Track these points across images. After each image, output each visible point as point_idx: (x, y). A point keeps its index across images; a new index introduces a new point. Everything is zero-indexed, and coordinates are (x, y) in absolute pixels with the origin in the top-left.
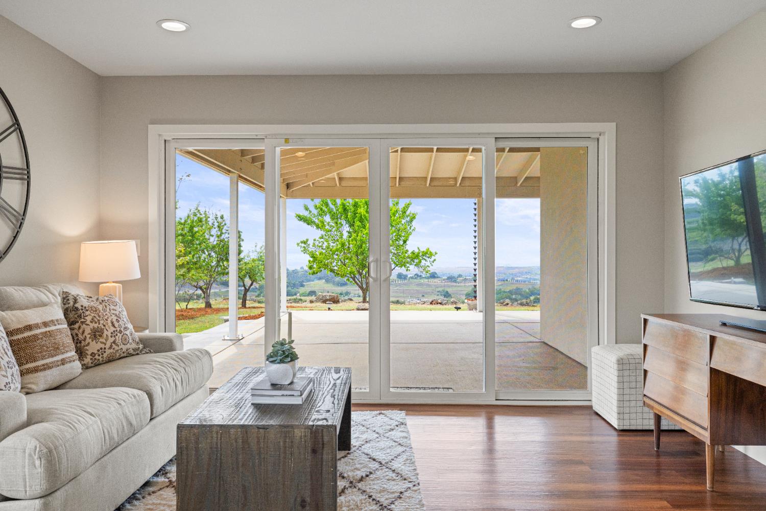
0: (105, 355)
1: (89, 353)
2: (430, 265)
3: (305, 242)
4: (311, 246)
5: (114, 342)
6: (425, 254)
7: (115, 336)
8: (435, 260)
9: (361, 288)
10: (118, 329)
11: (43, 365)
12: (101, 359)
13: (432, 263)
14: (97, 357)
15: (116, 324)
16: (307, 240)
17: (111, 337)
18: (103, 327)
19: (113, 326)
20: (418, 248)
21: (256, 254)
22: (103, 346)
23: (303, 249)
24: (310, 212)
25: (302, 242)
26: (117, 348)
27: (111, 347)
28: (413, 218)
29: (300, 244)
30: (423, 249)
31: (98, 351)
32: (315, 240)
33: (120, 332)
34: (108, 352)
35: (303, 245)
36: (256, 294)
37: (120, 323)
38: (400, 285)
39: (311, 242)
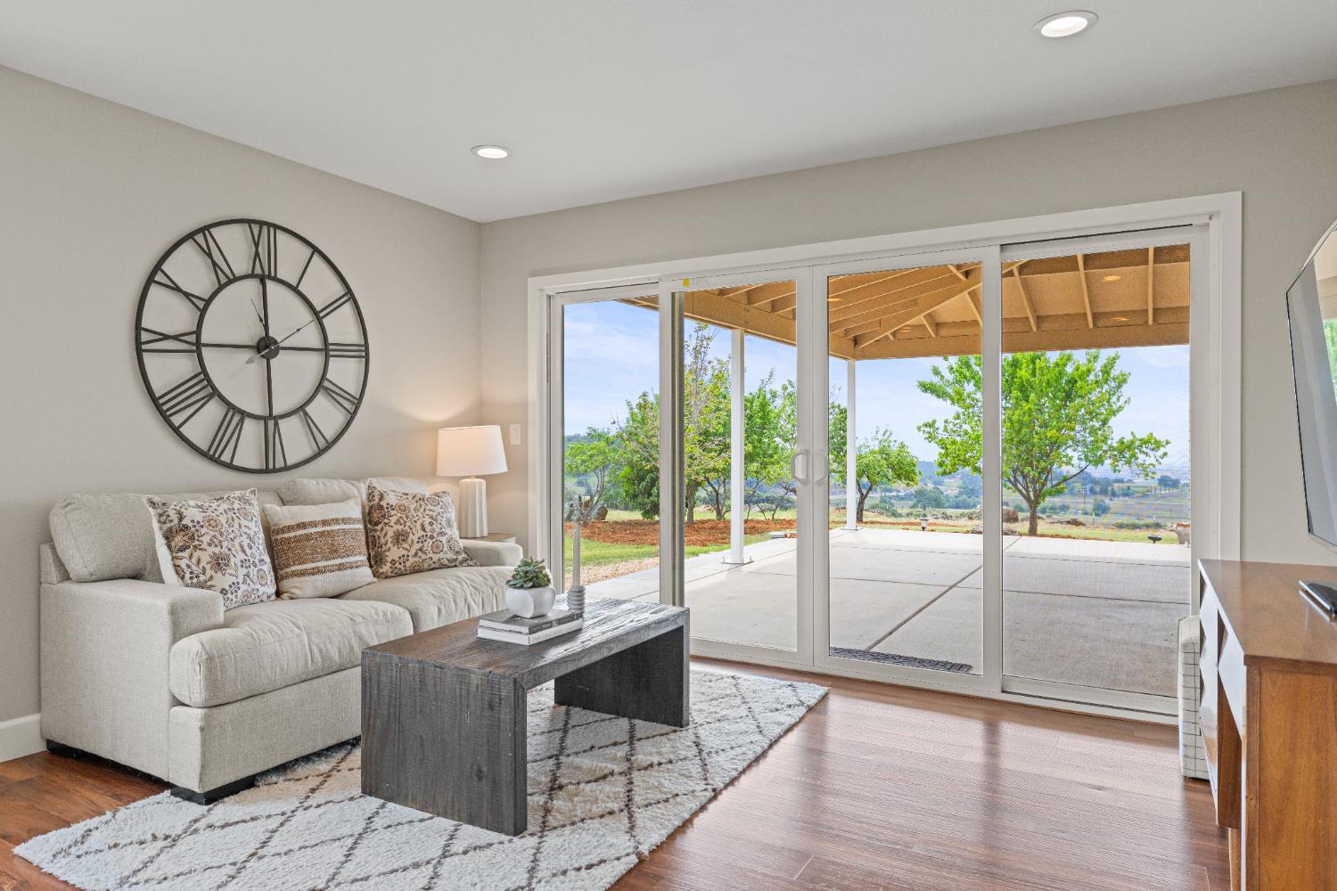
0: (408, 564)
1: (389, 559)
2: (1155, 463)
3: (931, 425)
4: (941, 431)
5: (421, 550)
6: (1144, 442)
7: (422, 542)
8: (1165, 454)
9: (1027, 498)
10: (429, 534)
11: (313, 569)
12: (403, 569)
13: (1160, 460)
14: (397, 565)
15: (428, 528)
16: (934, 422)
17: (418, 542)
18: (409, 530)
19: (424, 530)
20: (1132, 433)
21: (877, 443)
22: (405, 553)
23: (927, 436)
24: (942, 377)
25: (926, 425)
26: (424, 557)
27: (416, 554)
28: (1122, 381)
29: (923, 429)
30: (1142, 434)
31: (400, 558)
32: (946, 422)
33: (432, 537)
34: (412, 560)
35: (927, 429)
36: (911, 503)
37: (434, 526)
38: (1163, 497)
39: (940, 424)
